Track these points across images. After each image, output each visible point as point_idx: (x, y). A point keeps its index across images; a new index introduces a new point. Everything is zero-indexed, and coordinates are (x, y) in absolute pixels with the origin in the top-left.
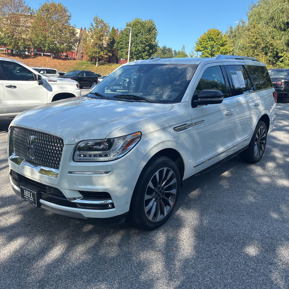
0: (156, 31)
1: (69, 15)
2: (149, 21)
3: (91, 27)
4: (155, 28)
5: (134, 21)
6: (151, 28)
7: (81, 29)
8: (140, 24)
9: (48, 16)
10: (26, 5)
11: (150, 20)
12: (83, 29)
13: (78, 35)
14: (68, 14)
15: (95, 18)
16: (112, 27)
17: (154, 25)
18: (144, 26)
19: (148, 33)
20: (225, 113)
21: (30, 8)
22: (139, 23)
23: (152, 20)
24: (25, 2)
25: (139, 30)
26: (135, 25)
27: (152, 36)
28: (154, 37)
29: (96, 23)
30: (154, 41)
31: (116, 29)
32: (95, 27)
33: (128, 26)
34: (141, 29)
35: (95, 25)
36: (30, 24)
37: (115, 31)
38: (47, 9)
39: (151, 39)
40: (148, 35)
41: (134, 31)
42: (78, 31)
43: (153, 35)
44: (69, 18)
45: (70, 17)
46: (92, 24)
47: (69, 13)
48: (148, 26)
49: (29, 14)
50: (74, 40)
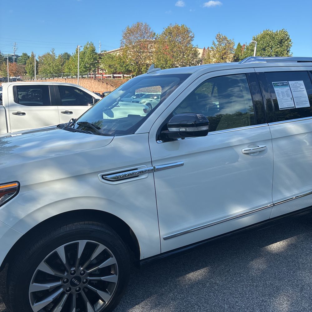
0: (290, 41)
1: (192, 36)
2: (282, 32)
3: (213, 46)
4: (288, 38)
5: (262, 33)
6: (282, 39)
7: (204, 49)
8: (270, 36)
9: (171, 39)
10: (151, 30)
11: (282, 30)
12: (206, 49)
13: (200, 56)
14: (190, 35)
15: (217, 35)
16: (238, 44)
17: (287, 36)
18: (274, 38)
19: (278, 46)
20: (243, 150)
21: (155, 34)
22: (268, 34)
23: (285, 30)
24: (150, 28)
25: (267, 43)
26: (263, 37)
27: (284, 49)
28: (287, 49)
29: (218, 41)
30: (287, 53)
31: (242, 45)
32: (217, 45)
33: (254, 40)
34: (270, 42)
35: (217, 43)
36: (154, 50)
37: (241, 47)
38: (169, 33)
39: (282, 52)
40: (278, 47)
41: (261, 45)
42: (201, 51)
43: (285, 47)
44: (192, 39)
45: (193, 37)
46: (214, 42)
47: (192, 33)
48: (279, 37)
49: (154, 40)
50: (196, 61)
